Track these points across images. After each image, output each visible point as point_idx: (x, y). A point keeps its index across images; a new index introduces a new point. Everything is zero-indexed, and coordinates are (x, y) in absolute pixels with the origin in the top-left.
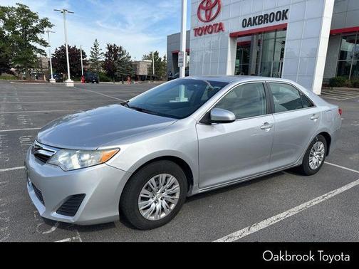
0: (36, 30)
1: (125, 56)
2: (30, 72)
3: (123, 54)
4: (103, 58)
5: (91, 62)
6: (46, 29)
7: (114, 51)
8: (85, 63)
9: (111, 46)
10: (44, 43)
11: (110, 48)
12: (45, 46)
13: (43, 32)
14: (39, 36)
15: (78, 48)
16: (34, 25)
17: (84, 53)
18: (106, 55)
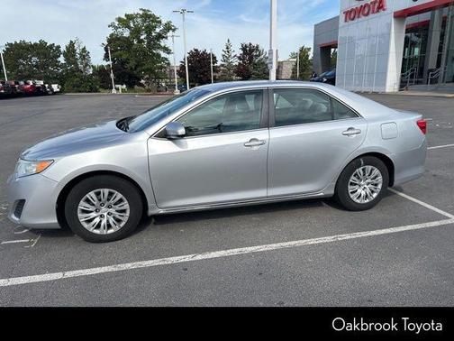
0: (160, 36)
1: (262, 57)
2: (158, 83)
3: (259, 55)
4: (236, 62)
5: (222, 68)
6: (169, 34)
7: (249, 51)
8: (216, 69)
9: (246, 46)
10: (167, 50)
11: (244, 48)
12: (169, 53)
13: (166, 38)
14: (163, 42)
15: (208, 52)
16: (158, 30)
17: (214, 58)
18: (239, 58)
